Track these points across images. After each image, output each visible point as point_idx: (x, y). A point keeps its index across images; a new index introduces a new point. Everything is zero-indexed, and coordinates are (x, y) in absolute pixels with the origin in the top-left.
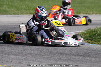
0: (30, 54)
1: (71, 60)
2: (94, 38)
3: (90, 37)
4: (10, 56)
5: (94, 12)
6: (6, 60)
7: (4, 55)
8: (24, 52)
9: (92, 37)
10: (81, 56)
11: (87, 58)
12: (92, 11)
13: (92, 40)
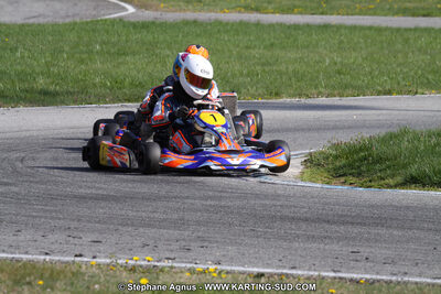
0: (198, 223)
1: (330, 238)
2: (364, 168)
3: (351, 166)
4: (141, 230)
5: (322, 90)
6: (138, 243)
7: (120, 227)
8: (175, 216)
9: (359, 167)
10: (352, 223)
11: (374, 231)
12: (316, 87)
13: (359, 175)
